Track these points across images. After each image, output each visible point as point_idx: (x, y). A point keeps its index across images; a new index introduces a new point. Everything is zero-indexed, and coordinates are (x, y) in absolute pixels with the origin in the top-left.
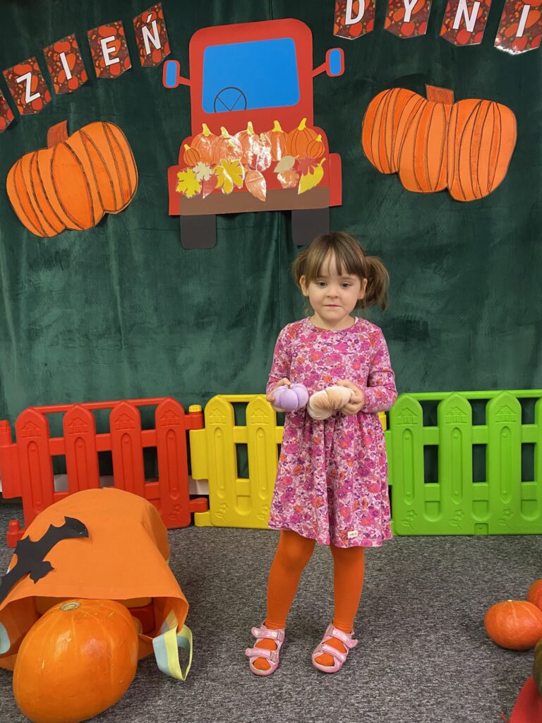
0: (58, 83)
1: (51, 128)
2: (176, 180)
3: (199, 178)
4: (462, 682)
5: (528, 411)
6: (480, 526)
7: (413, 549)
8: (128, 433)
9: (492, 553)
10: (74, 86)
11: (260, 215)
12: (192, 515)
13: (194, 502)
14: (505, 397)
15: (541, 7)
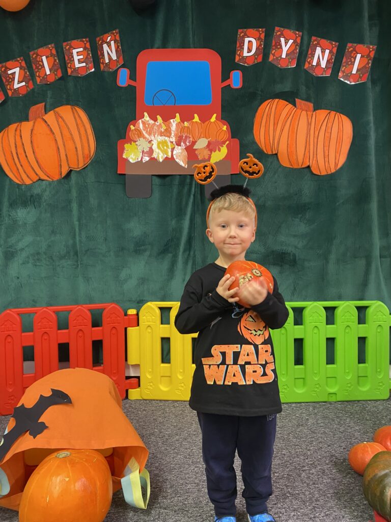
0: (39, 76)
1: (32, 107)
2: (123, 149)
3: (140, 150)
4: (339, 500)
5: (362, 316)
6: (331, 395)
8: (83, 329)
9: (342, 413)
10: (51, 80)
11: (183, 177)
12: (127, 391)
13: (128, 381)
14: (348, 305)
15: (368, 56)
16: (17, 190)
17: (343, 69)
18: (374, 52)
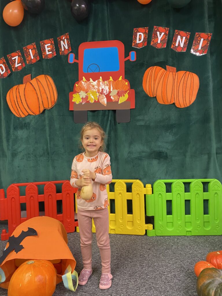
0: (28, 60)
1: (25, 77)
2: (72, 97)
3: (81, 97)
4: (180, 292)
5: (206, 187)
6: (188, 232)
7: (162, 241)
8: (51, 194)
9: (193, 243)
10: (34, 62)
11: (104, 111)
12: (76, 227)
13: (76, 222)
14: (197, 182)
15: (208, 39)
16: (18, 120)
17: (193, 48)
18: (211, 37)
